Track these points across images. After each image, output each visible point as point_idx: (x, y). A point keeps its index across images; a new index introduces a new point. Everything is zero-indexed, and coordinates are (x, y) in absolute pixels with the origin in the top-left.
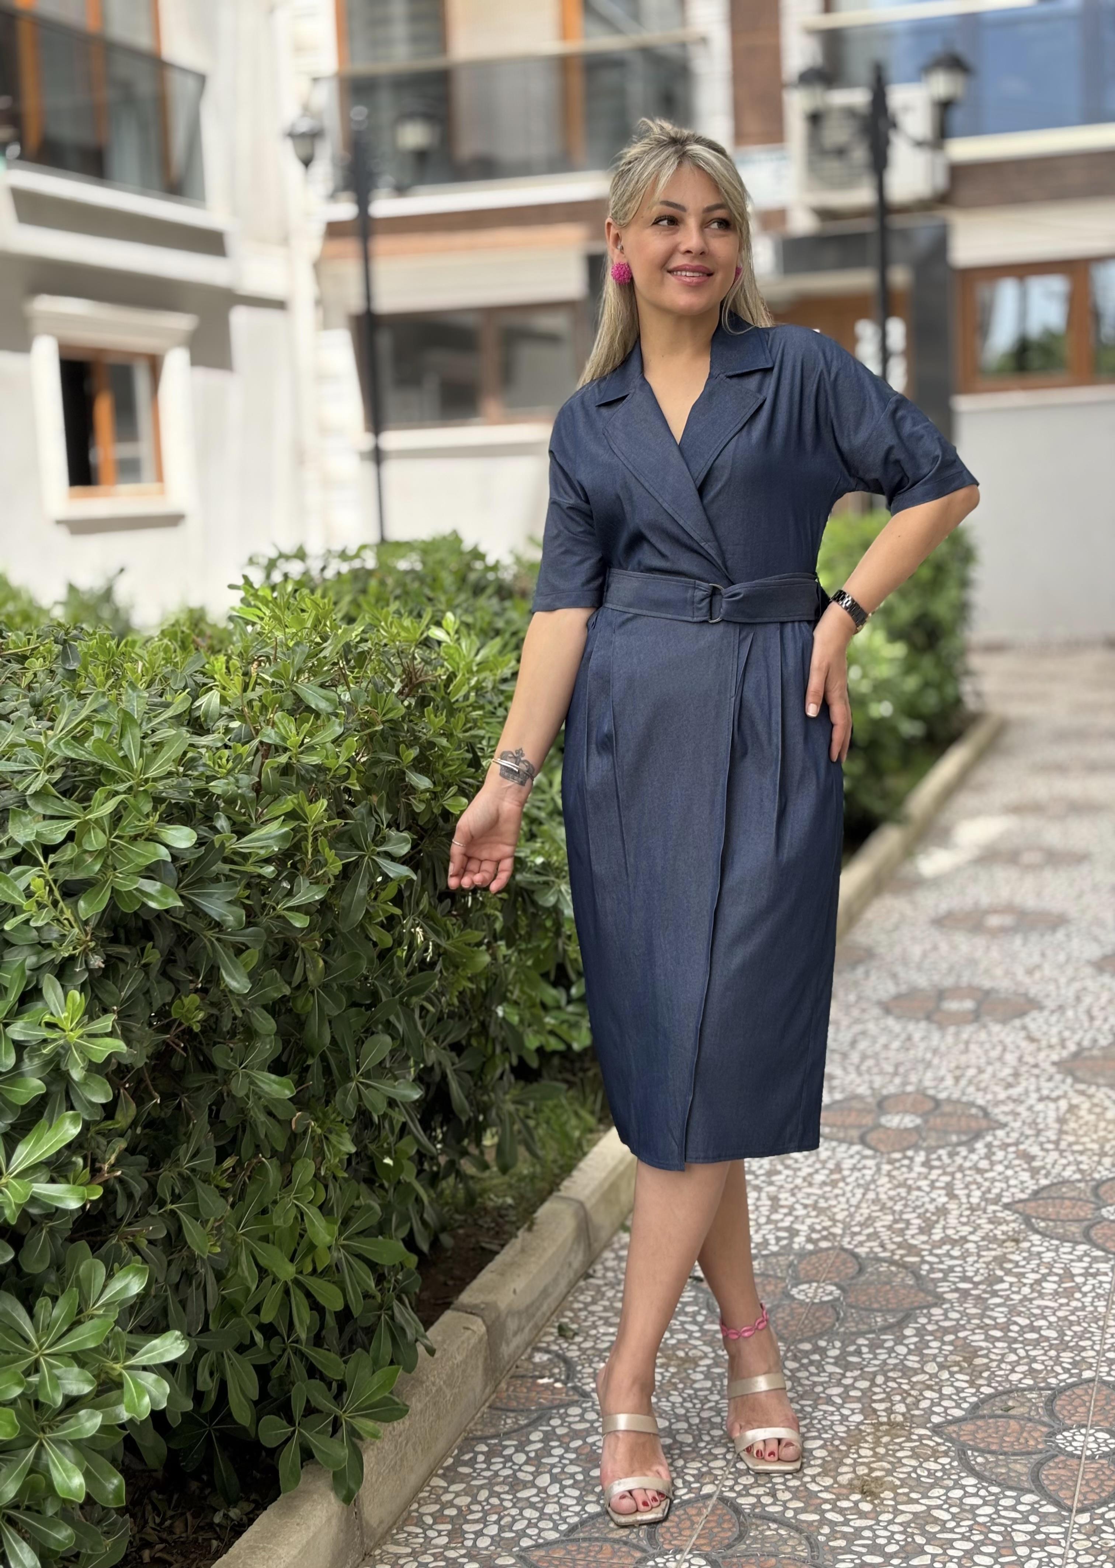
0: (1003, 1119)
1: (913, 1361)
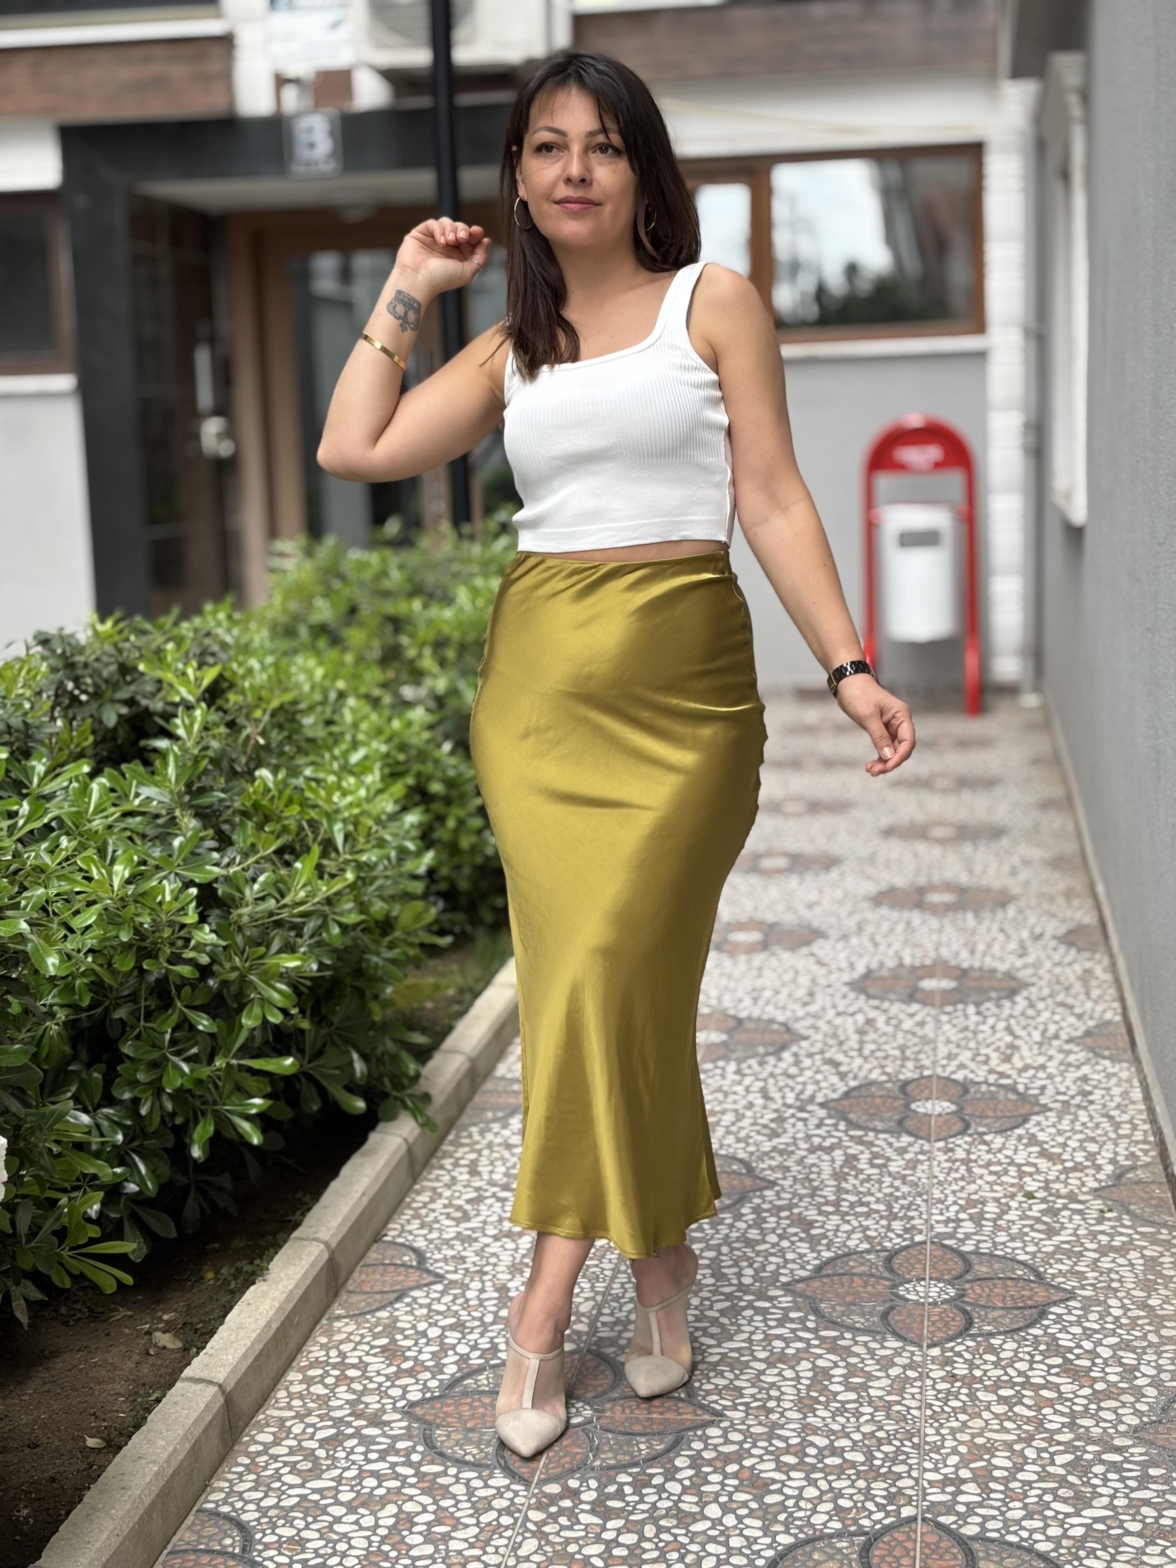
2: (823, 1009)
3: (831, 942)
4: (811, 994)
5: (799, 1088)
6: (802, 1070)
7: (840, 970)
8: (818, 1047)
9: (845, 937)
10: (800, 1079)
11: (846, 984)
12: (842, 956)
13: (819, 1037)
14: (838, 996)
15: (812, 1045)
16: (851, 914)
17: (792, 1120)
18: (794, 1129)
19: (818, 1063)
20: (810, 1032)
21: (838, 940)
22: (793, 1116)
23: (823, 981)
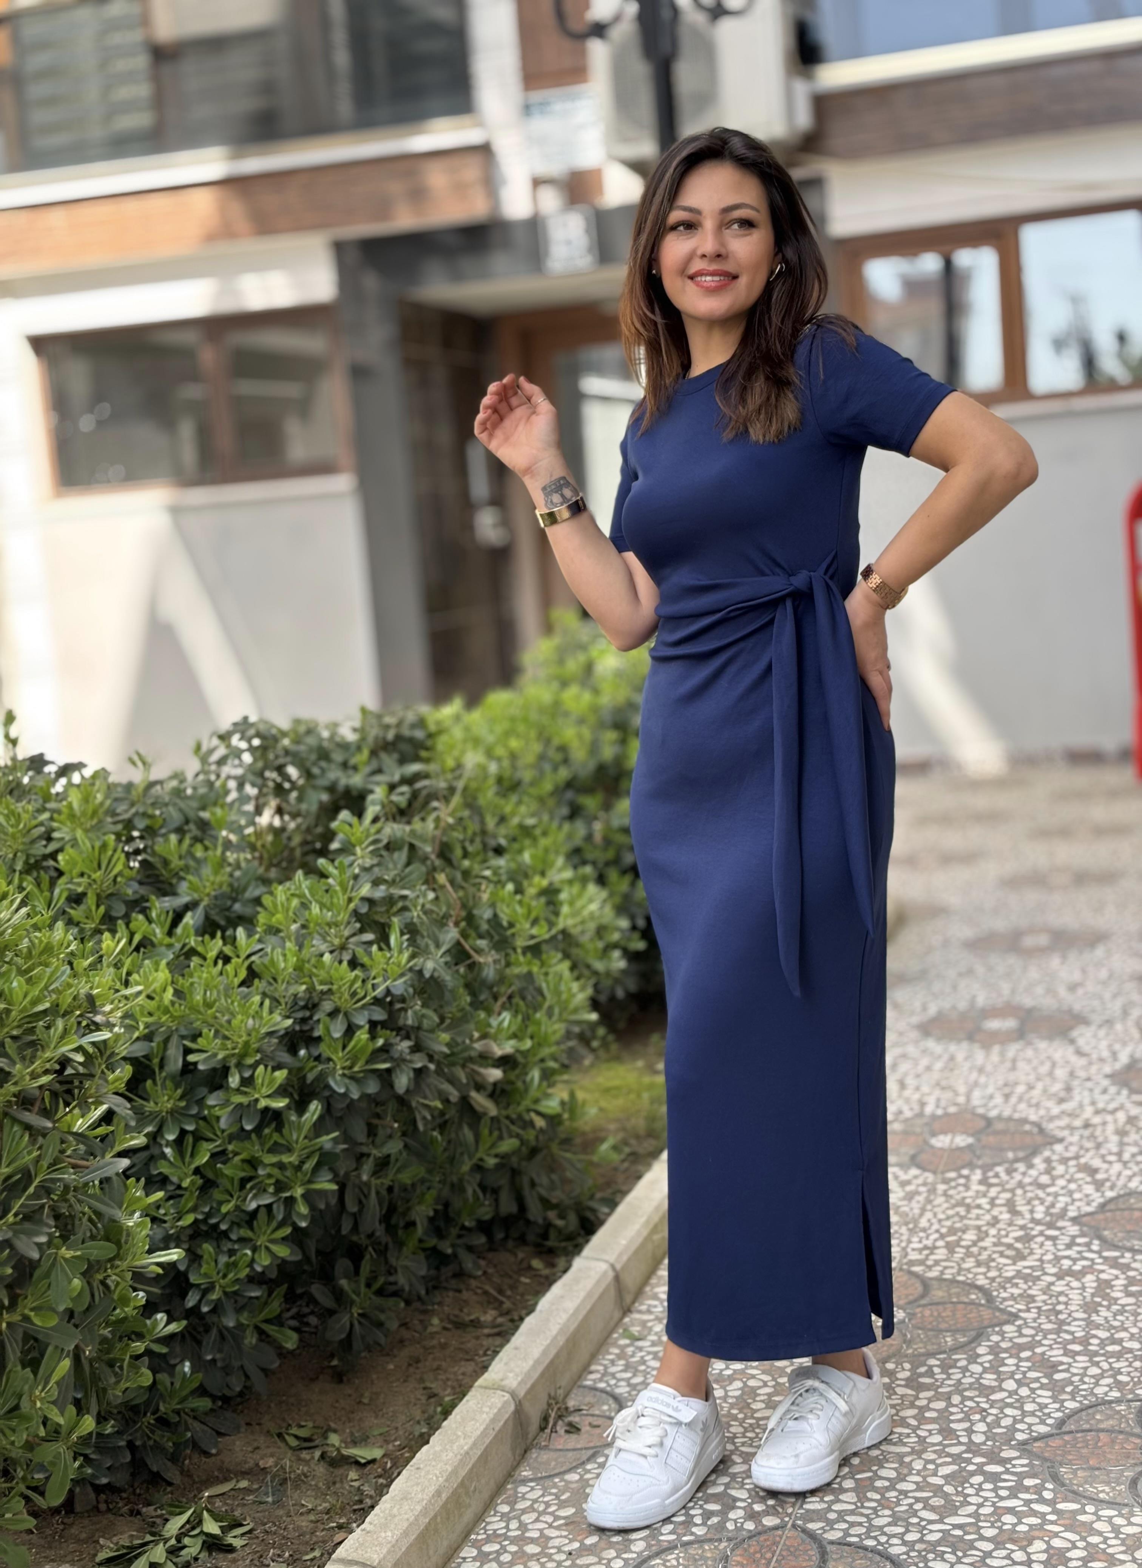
0: (1060, 1134)
1: (989, 1379)
2: (1081, 1106)
3: (1093, 1028)
4: (1068, 1089)
5: (1050, 1199)
6: (1053, 1179)
7: (1102, 1060)
8: (1073, 1149)
9: (1109, 1023)
10: (1051, 1190)
11: (1107, 1076)
12: (1104, 1044)
13: (1075, 1138)
14: (1097, 1091)
15: (1066, 1149)
16: (1115, 996)
17: (1040, 1239)
18: (1043, 1249)
19: (1072, 1170)
20: (1066, 1133)
21: (1100, 1026)
22: (1041, 1234)
23: (1083, 1074)
